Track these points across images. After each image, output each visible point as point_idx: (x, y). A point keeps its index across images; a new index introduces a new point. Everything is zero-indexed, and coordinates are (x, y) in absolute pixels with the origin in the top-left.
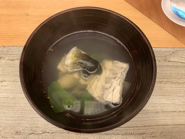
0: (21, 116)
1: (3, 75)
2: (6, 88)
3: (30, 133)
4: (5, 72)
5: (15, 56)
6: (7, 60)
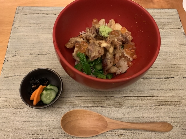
0: (33, 45)
1: (20, 23)
2: (22, 30)
3: (39, 54)
4: (21, 21)
5: (28, 12)
6: (22, 14)
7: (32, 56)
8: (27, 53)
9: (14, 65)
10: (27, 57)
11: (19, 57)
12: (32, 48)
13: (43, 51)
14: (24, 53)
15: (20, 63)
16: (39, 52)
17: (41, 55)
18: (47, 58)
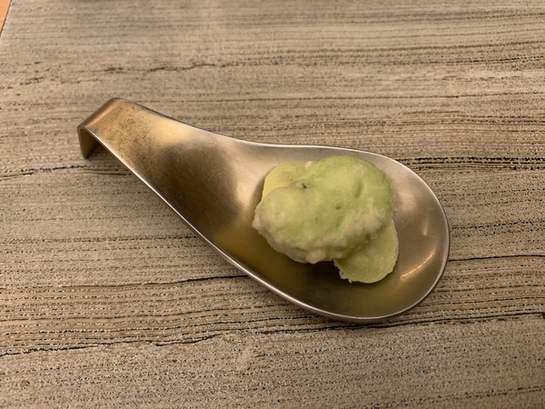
7: (121, 77)
8: (93, 67)
9: (27, 123)
10: (92, 83)
11: (55, 87)
12: (116, 46)
13: (172, 55)
14: (80, 67)
15: (57, 109)
16: (155, 61)
17: (163, 72)
18: (195, 84)
